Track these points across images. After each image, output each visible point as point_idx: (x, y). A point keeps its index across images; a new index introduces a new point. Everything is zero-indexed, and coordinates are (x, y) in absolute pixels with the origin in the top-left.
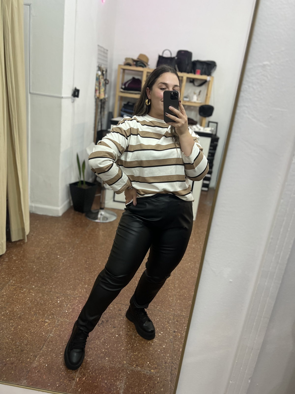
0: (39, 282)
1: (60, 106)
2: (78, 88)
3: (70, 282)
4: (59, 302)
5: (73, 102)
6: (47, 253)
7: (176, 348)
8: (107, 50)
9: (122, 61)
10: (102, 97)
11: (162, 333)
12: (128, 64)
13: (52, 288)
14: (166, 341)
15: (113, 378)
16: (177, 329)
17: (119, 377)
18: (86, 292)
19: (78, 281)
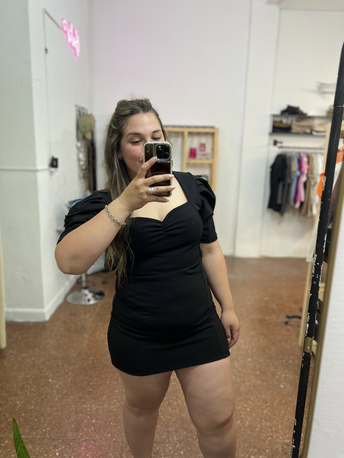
0: (26, 426)
1: (35, 181)
2: (56, 156)
3: (71, 419)
5: (51, 174)
6: (34, 377)
13: (45, 433)
18: (95, 431)
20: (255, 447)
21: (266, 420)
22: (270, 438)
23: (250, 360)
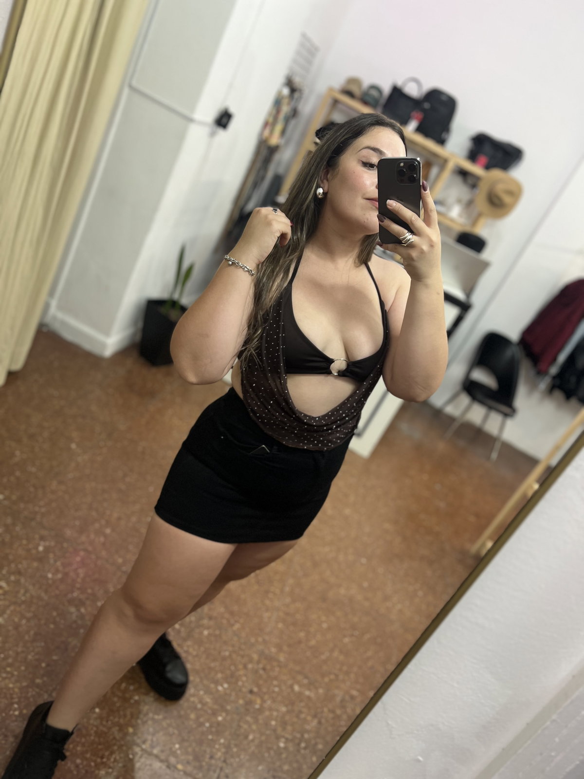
1: (181, 137)
2: (232, 110)
3: (79, 512)
4: (41, 548)
5: (213, 134)
6: (53, 430)
7: (242, 731)
8: (317, 49)
9: (338, 82)
10: (275, 140)
11: (225, 689)
12: (349, 94)
13: (37, 513)
14: (229, 707)
15: (94, 758)
16: (259, 686)
17: (108, 759)
18: (104, 544)
19: (94, 514)
20: (306, 677)
21: (341, 652)
22: (332, 677)
23: (364, 561)
